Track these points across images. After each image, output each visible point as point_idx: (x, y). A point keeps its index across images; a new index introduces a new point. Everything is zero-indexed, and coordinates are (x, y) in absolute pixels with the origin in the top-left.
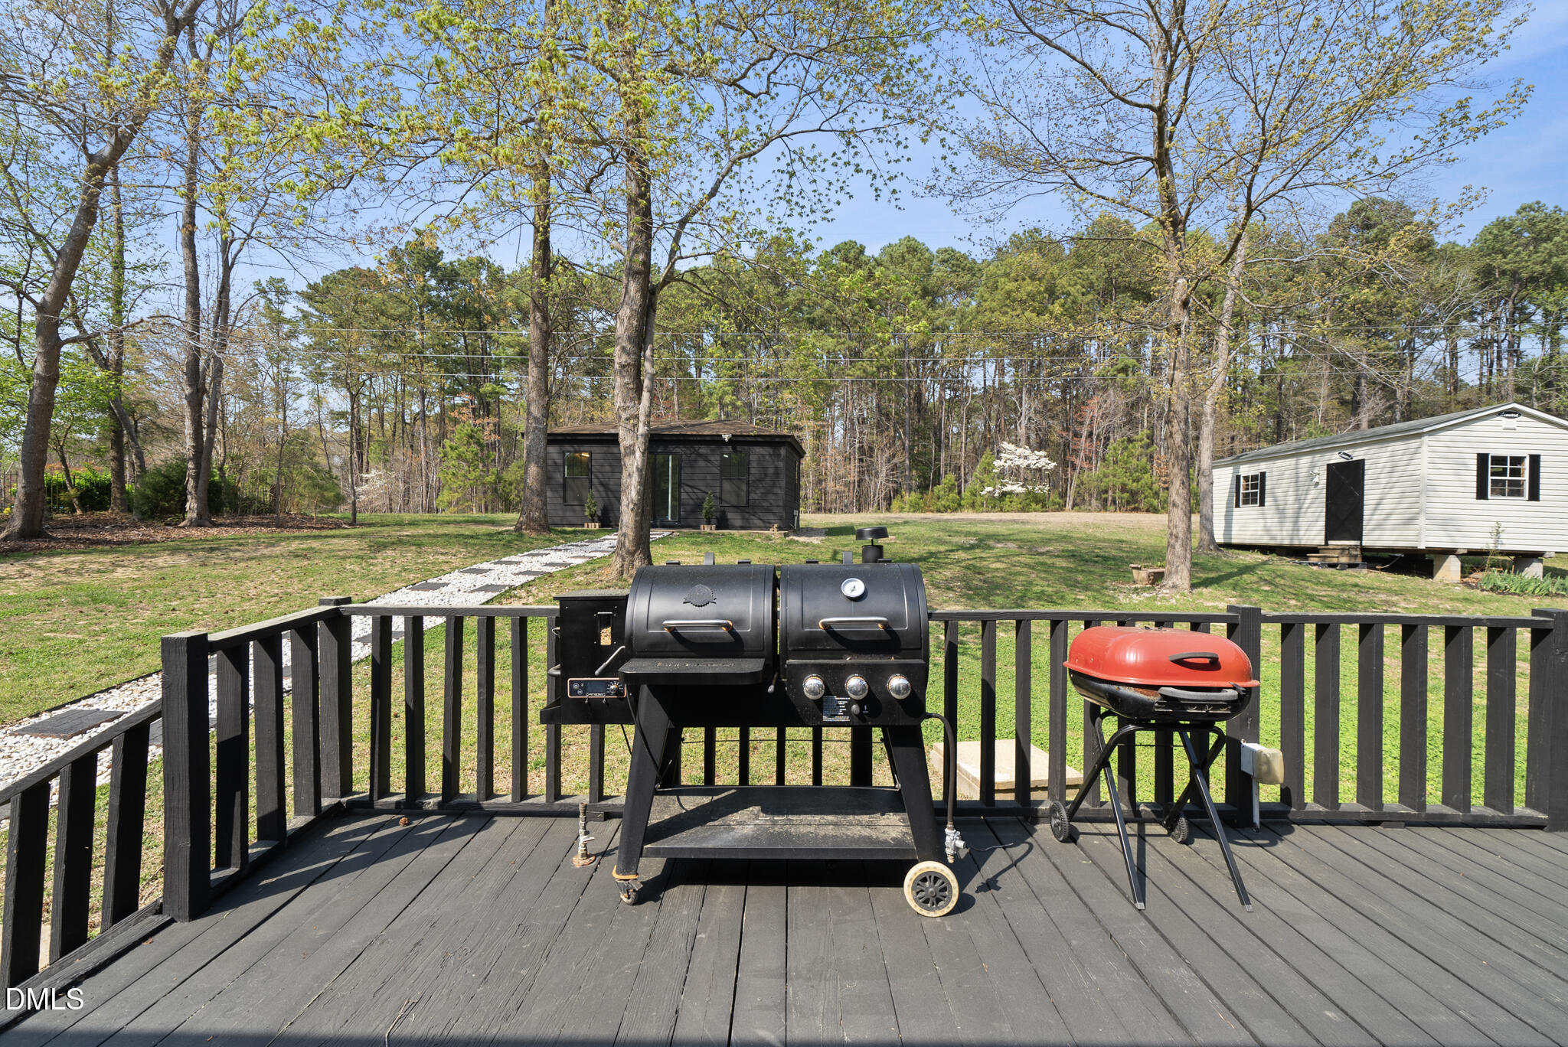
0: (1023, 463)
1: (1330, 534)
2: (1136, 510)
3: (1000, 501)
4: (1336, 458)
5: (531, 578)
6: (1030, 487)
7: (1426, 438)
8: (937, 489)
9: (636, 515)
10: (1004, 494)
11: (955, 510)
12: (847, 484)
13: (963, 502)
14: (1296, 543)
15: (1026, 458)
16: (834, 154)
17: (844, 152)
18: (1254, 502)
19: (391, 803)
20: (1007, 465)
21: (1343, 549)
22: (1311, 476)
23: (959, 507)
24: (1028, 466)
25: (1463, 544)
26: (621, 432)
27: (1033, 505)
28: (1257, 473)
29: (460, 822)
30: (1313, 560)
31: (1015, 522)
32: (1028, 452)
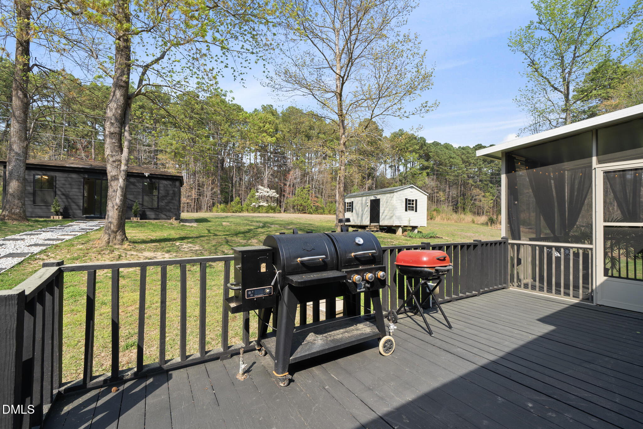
0: (267, 194)
1: (371, 222)
2: (305, 213)
3: (258, 209)
4: (372, 198)
5: (44, 248)
6: (270, 204)
7: (395, 193)
8: (233, 203)
9: (119, 212)
10: (259, 206)
11: (240, 212)
12: (192, 200)
13: (243, 209)
14: (362, 224)
15: (268, 192)
16: (217, 56)
17: (222, 56)
18: (350, 211)
19: (100, 382)
20: (261, 195)
21: (375, 226)
22: (366, 203)
23: (241, 211)
24: (269, 195)
25: (403, 224)
26: (109, 168)
27: (271, 211)
28: (351, 201)
29: (151, 380)
30: (367, 230)
31: (263, 217)
32: (269, 190)
